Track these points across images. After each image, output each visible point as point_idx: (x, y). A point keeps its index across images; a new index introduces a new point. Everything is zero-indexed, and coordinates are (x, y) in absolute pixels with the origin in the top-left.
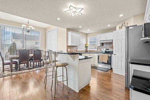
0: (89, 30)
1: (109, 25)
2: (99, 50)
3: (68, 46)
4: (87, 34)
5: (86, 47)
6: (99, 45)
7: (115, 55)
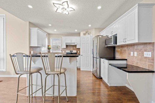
0: (55, 30)
1: (76, 30)
2: (63, 52)
3: (31, 47)
4: (49, 34)
5: (49, 49)
6: (65, 47)
7: (82, 55)
